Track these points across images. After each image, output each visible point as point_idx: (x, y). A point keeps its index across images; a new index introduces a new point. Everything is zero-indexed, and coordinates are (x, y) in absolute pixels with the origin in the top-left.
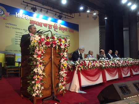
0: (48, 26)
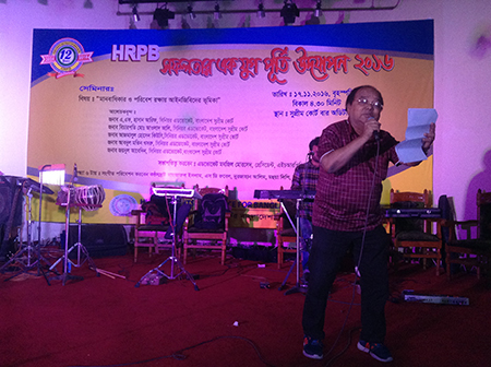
0: (239, 64)
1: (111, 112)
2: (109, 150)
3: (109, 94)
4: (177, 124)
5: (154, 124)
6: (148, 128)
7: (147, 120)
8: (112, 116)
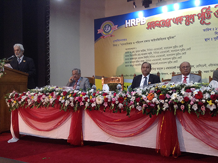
0: (185, 19)
1: (126, 49)
2: (126, 66)
3: (125, 42)
4: (155, 51)
5: (145, 52)
6: (142, 54)
7: (141, 51)
8: (126, 51)
